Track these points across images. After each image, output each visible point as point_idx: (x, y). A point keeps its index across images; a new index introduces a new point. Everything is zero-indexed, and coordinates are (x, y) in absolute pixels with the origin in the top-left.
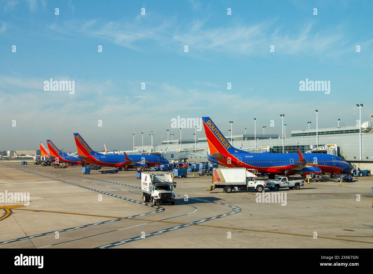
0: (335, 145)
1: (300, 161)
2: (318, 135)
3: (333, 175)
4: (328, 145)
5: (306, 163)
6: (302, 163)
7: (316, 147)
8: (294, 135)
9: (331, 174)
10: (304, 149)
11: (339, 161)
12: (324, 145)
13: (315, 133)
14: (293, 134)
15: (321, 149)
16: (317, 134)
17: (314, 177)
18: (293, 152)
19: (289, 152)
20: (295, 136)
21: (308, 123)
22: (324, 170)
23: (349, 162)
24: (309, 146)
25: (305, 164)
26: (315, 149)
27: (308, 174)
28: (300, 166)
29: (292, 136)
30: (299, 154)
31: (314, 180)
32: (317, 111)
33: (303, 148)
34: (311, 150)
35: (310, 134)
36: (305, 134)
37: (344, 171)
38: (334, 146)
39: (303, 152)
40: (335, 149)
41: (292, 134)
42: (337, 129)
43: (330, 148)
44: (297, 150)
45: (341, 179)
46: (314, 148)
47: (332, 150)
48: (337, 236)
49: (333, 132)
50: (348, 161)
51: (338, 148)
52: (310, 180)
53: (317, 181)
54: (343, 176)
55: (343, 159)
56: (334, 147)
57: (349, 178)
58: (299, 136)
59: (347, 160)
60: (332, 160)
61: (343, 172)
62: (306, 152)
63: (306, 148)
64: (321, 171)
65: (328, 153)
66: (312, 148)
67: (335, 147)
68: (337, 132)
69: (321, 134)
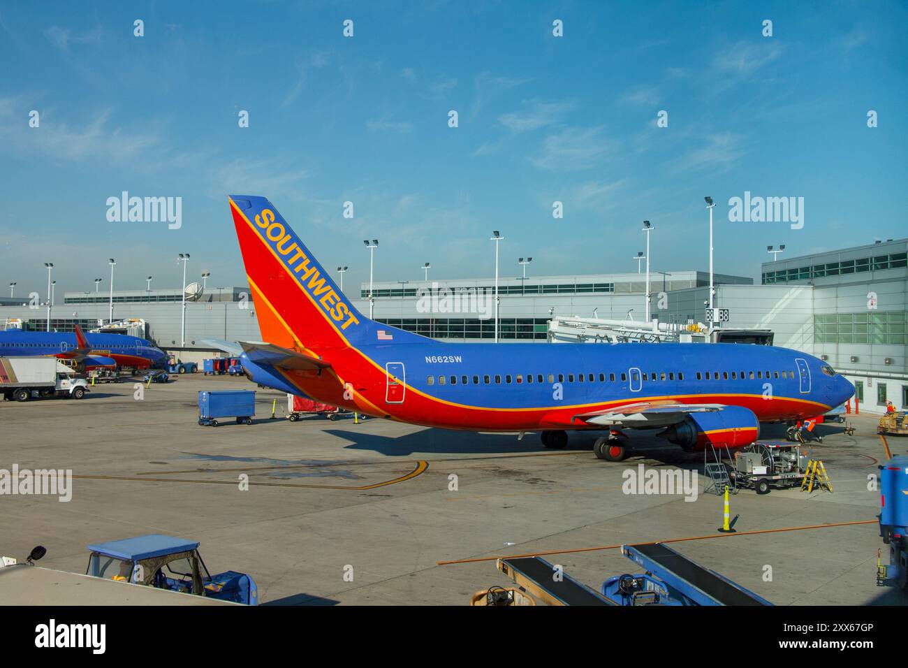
0: (141, 320)
1: (79, 346)
2: (113, 301)
3: (136, 372)
4: (130, 320)
5: (90, 350)
6: (82, 349)
7: (109, 322)
8: (69, 301)
9: (132, 369)
10: (86, 326)
11: (147, 348)
12: (122, 321)
13: (109, 298)
14: (69, 299)
15: (116, 326)
16: (111, 300)
17: (104, 374)
18: (67, 330)
19: (59, 330)
20: (72, 302)
21: (96, 280)
22: (122, 362)
23: (164, 349)
24: (95, 321)
25: (88, 352)
26: (106, 327)
27: (93, 369)
28: (80, 355)
29: (65, 302)
30: (78, 334)
31: (102, 380)
32: (113, 261)
33: (85, 324)
34: (100, 327)
35: (99, 300)
36: (91, 300)
37: (154, 365)
38: (139, 321)
39: (85, 331)
40: (141, 327)
41: (65, 299)
42: (146, 294)
43: (132, 325)
44: (74, 326)
45: (149, 377)
46: (104, 324)
47: (135, 328)
48: (138, 474)
49: (139, 297)
50: (161, 348)
51: (147, 326)
52: (96, 379)
53: (108, 382)
54: (152, 373)
55: (154, 344)
56: (140, 324)
57: (163, 377)
58: (79, 302)
59: (161, 346)
60: (136, 346)
61: (152, 366)
62: (91, 332)
63: (91, 324)
64: (115, 365)
65: (129, 334)
66: (101, 324)
67: (142, 323)
68: (145, 299)
69: (119, 301)
